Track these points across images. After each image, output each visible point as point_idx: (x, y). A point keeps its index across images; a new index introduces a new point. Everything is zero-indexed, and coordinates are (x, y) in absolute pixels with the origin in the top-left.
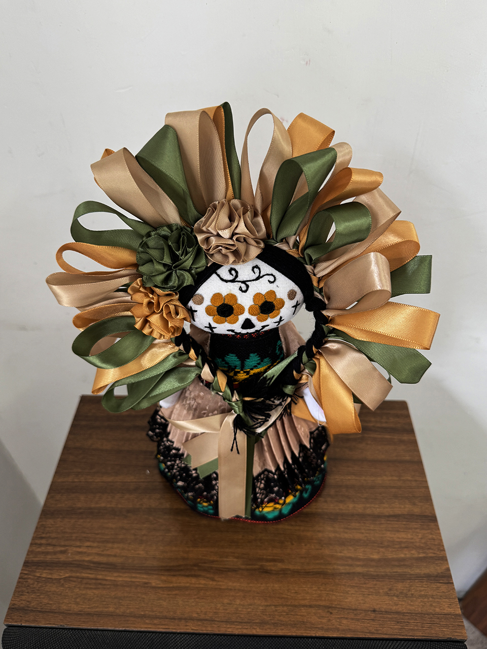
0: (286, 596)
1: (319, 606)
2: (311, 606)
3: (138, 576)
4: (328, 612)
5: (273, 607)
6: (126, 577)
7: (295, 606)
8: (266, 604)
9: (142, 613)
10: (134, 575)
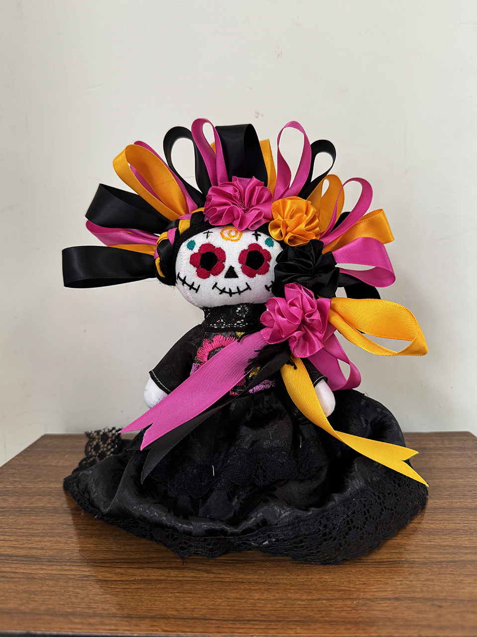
0: (347, 588)
1: (413, 599)
2: (397, 599)
3: (74, 568)
4: (433, 605)
5: (324, 601)
6: (52, 570)
7: (368, 599)
8: (310, 598)
9: (70, 610)
10: (67, 568)
